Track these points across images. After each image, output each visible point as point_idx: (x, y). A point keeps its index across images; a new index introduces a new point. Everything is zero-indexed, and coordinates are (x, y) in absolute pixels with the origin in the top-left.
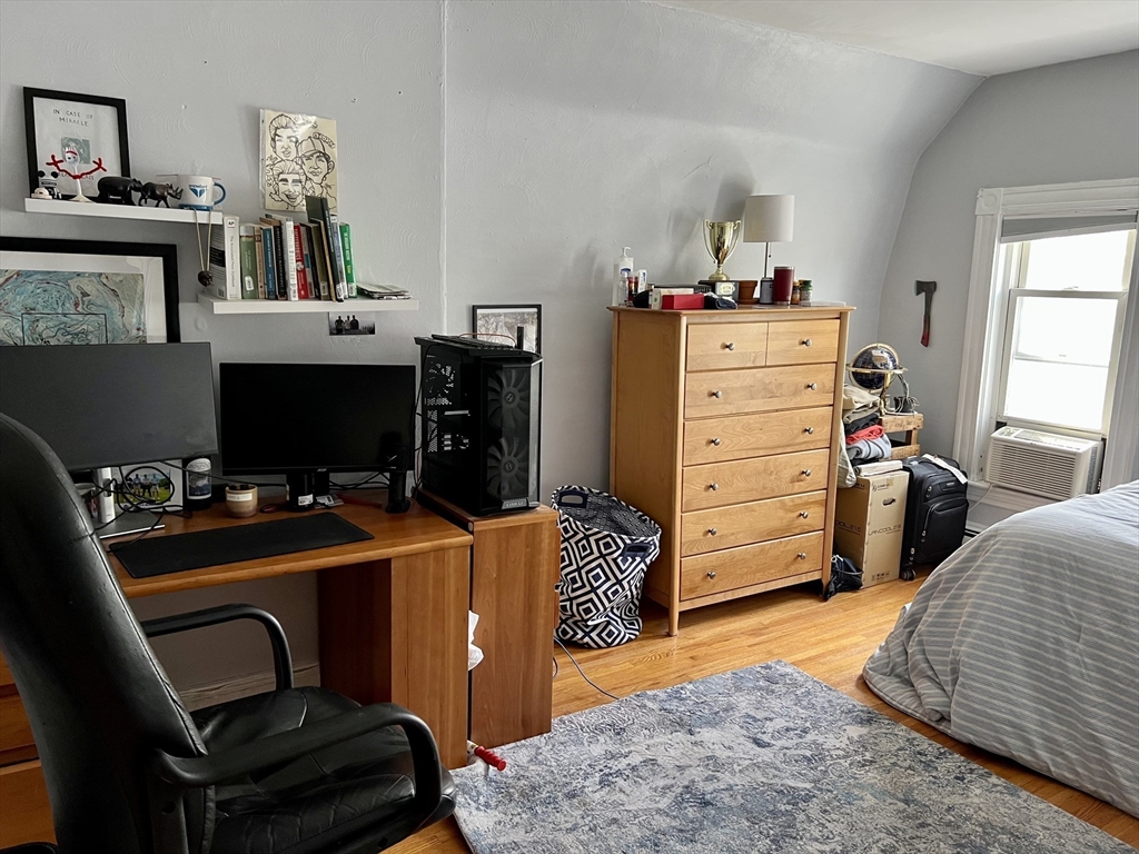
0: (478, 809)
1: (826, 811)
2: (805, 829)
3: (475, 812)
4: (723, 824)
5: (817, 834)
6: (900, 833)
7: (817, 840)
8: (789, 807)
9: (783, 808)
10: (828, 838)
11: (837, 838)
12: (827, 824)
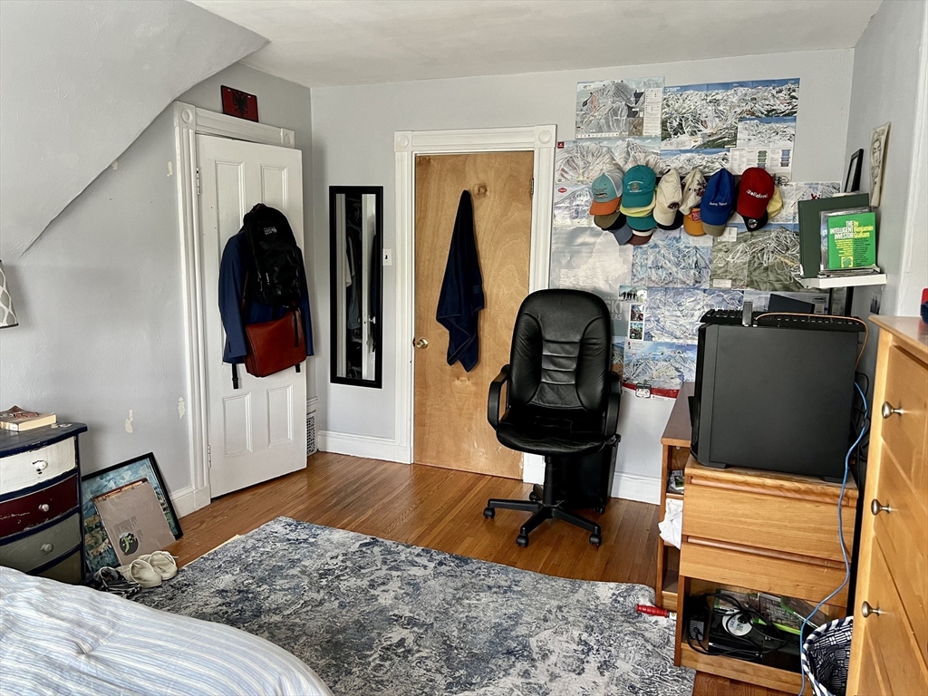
0: (614, 594)
1: (431, 681)
2: (438, 661)
3: (612, 592)
4: (487, 644)
5: (428, 662)
6: (373, 686)
7: (426, 658)
8: (457, 674)
9: (462, 672)
10: (420, 662)
11: (414, 664)
12: (425, 672)
